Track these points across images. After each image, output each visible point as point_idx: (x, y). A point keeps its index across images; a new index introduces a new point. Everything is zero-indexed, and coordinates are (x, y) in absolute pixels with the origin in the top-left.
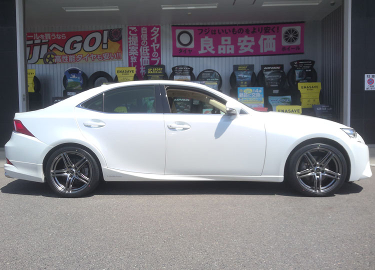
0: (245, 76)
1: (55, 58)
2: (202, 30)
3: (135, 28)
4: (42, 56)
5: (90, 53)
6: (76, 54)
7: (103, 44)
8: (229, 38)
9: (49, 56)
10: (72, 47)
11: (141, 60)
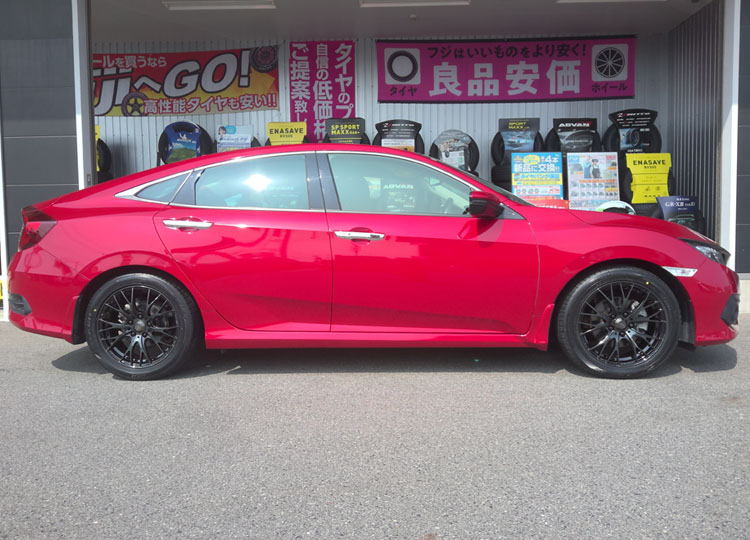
1: (144, 104)
2: (436, 50)
3: (305, 45)
4: (119, 101)
5: (215, 95)
6: (187, 98)
7: (241, 76)
8: (489, 67)
9: (132, 101)
10: (179, 84)
11: (315, 108)
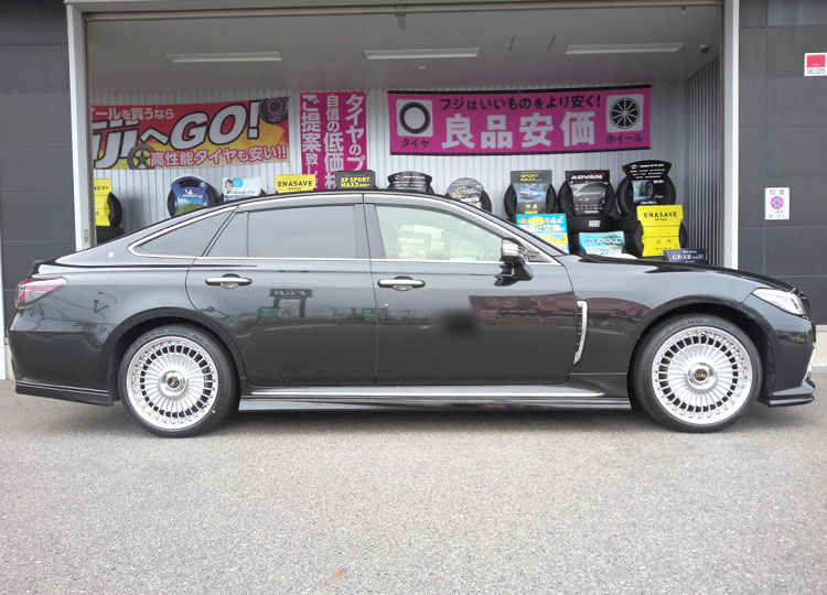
0: (534, 193)
1: (151, 157)
2: (449, 101)
3: (315, 97)
4: (125, 154)
5: (223, 147)
6: (195, 150)
7: (250, 128)
8: (502, 118)
9: (138, 154)
10: (187, 136)
11: (326, 161)
